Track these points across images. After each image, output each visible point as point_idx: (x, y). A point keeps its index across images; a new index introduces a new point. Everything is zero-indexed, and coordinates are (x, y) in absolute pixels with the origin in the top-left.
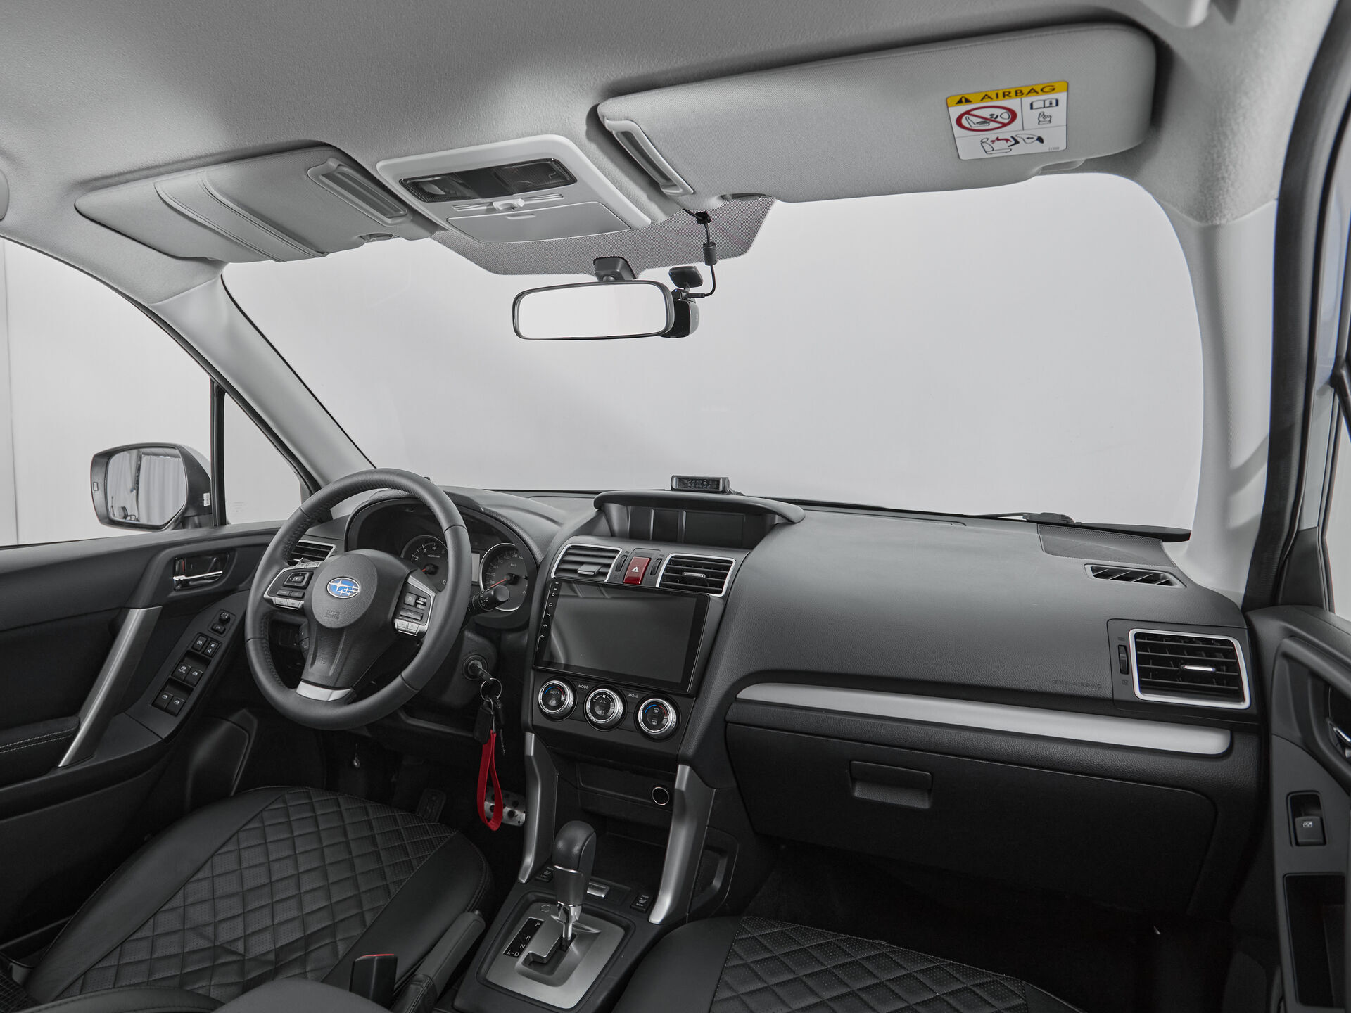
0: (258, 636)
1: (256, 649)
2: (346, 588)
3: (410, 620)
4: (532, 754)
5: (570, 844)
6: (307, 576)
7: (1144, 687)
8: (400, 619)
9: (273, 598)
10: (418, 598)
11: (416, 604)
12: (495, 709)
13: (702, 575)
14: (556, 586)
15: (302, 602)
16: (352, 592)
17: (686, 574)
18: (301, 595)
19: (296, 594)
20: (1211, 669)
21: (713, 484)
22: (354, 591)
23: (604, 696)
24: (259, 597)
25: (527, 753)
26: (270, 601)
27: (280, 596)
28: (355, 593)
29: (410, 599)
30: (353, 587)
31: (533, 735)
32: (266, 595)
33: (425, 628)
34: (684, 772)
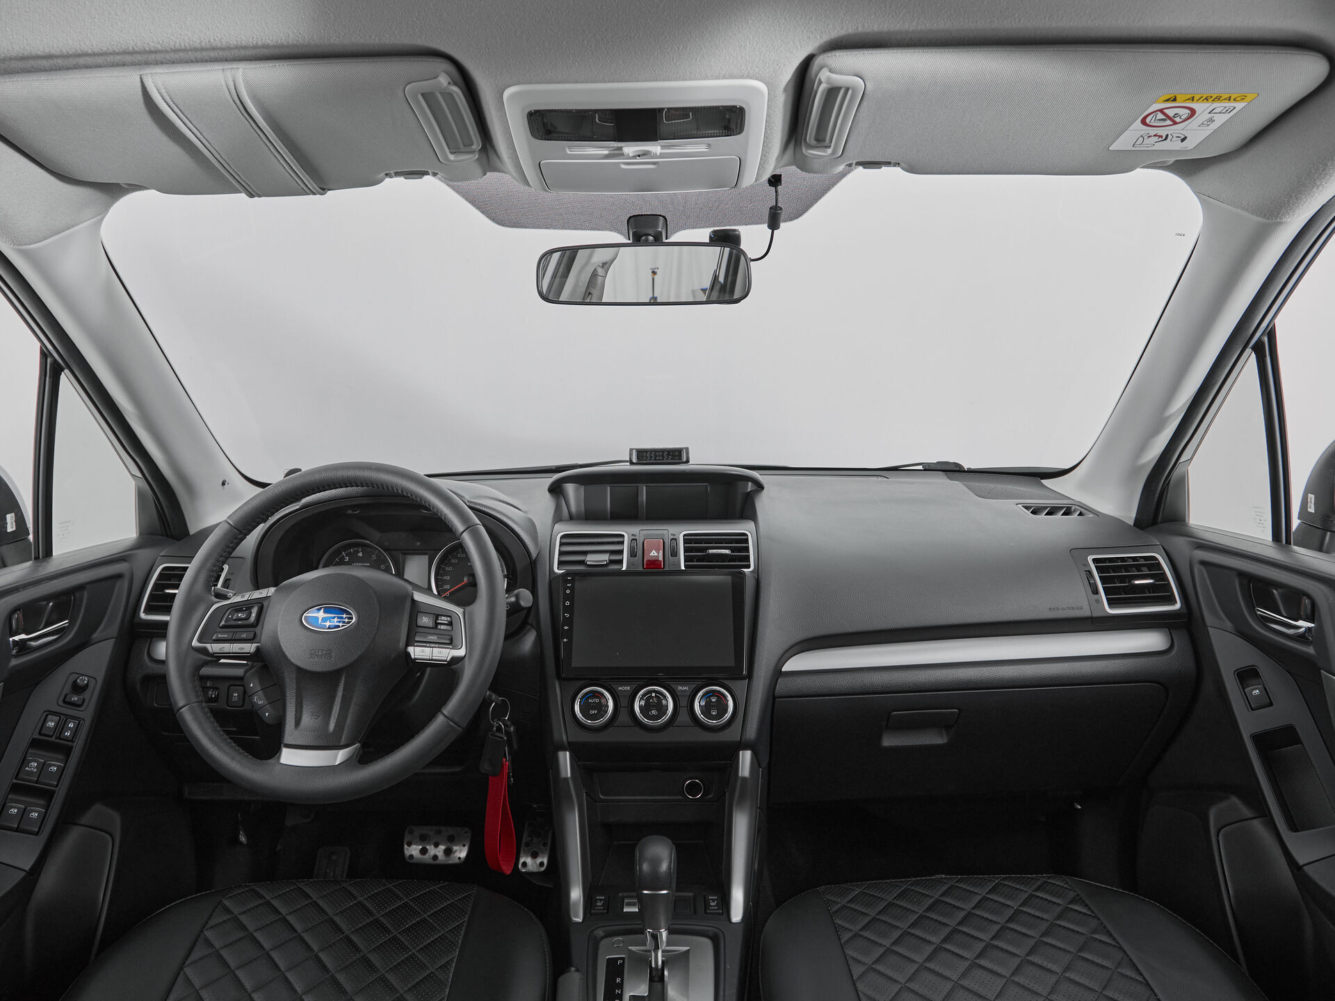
0: (193, 699)
1: (196, 719)
2: (334, 618)
3: (433, 645)
4: (569, 775)
5: (656, 863)
6: (254, 611)
7: (1112, 603)
8: (417, 646)
9: (208, 646)
10: (437, 616)
11: (437, 624)
12: (507, 733)
13: (727, 552)
14: (569, 581)
15: (254, 645)
16: (344, 622)
17: (711, 551)
18: (251, 636)
19: (244, 636)
20: (1151, 581)
21: (676, 455)
22: (346, 620)
23: (653, 695)
24: (184, 647)
25: (563, 775)
26: (204, 651)
27: (218, 641)
28: (348, 623)
29: (425, 620)
30: (345, 616)
31: (568, 753)
32: (195, 643)
33: (461, 652)
34: (746, 757)
